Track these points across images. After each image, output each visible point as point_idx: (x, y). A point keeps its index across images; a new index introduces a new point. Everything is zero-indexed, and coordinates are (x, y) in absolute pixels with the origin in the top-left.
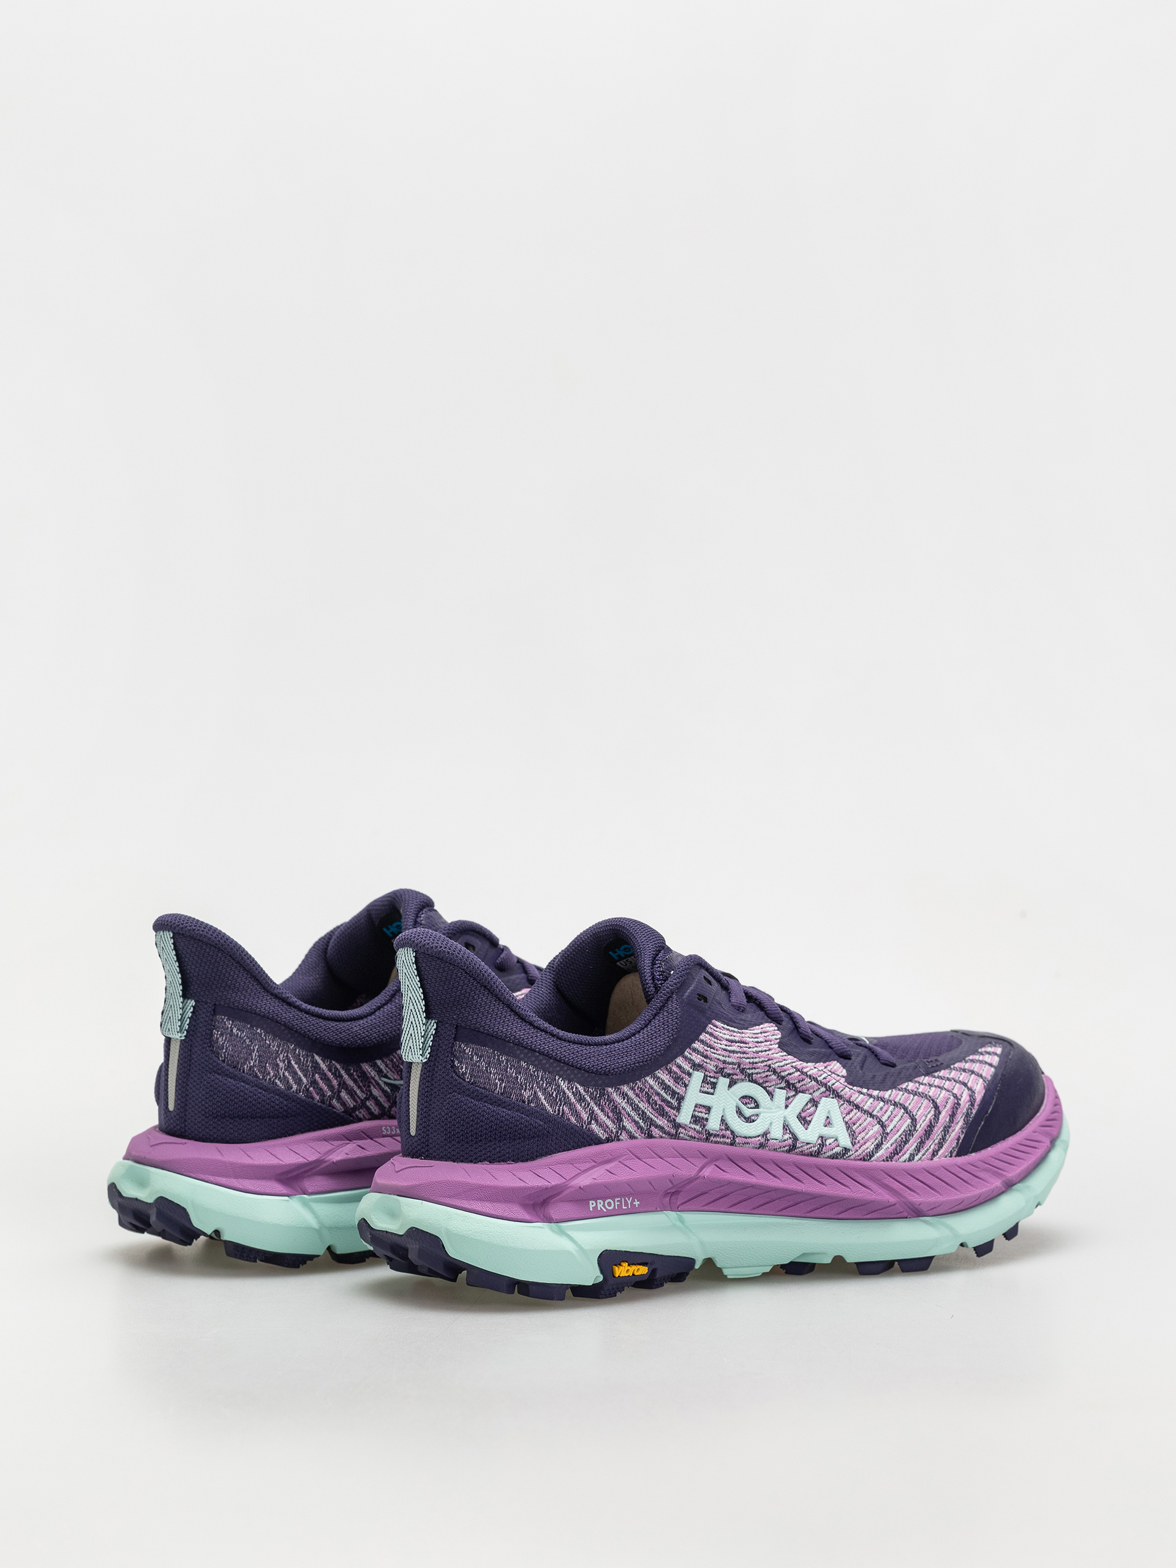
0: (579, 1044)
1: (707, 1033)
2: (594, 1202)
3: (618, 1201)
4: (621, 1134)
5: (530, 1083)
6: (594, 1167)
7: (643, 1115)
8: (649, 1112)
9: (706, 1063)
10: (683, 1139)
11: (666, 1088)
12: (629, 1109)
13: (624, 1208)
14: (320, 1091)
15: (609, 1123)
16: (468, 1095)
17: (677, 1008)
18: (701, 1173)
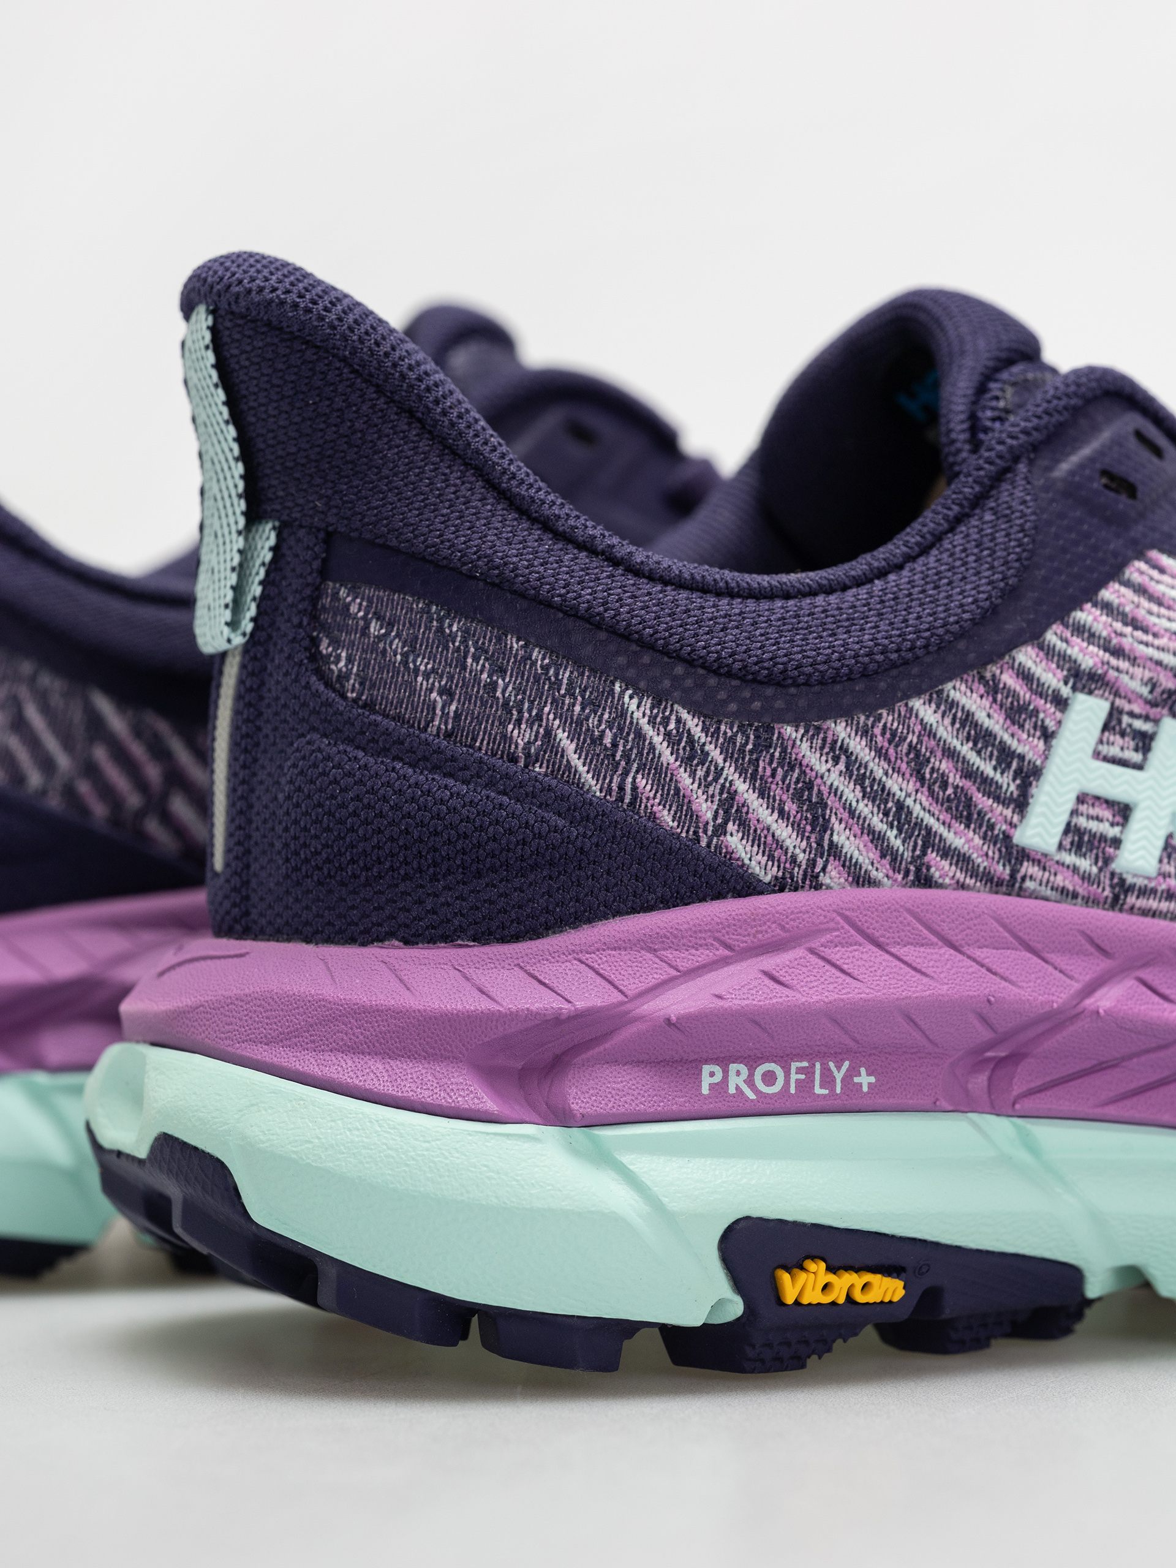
0: (698, 590)
1: (1128, 584)
2: (717, 1069)
3: (799, 1071)
4: (824, 869)
5: (532, 702)
6: (724, 962)
7: (900, 815)
8: (920, 806)
9: (1118, 670)
10: (1034, 896)
11: (981, 738)
12: (851, 793)
13: (818, 1090)
14: (106, 791)
15: (784, 832)
16: (349, 741)
17: (1024, 502)
18: (1089, 1002)
